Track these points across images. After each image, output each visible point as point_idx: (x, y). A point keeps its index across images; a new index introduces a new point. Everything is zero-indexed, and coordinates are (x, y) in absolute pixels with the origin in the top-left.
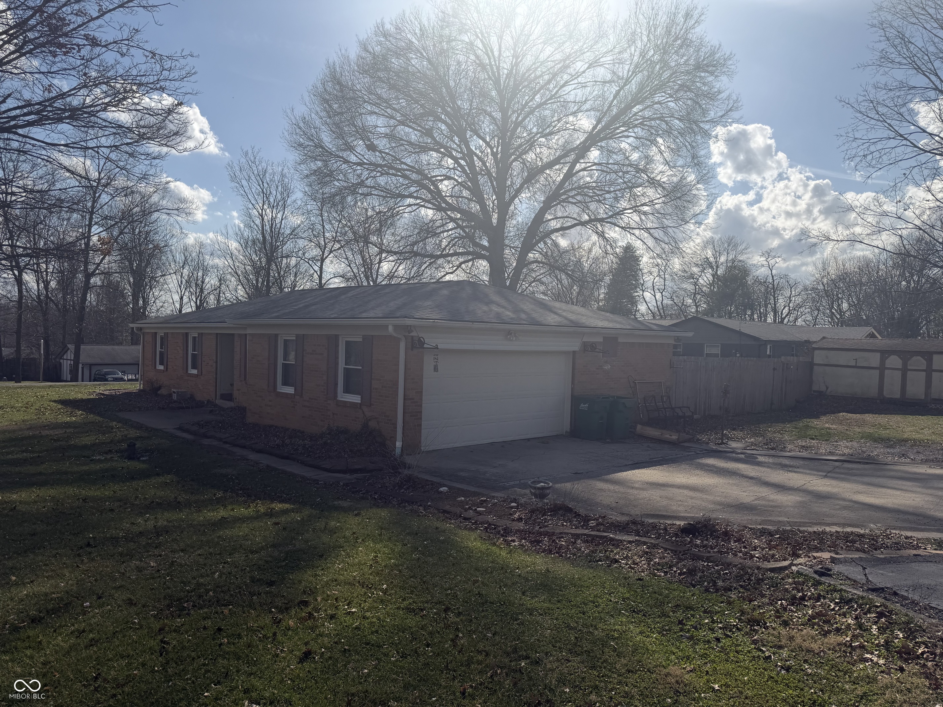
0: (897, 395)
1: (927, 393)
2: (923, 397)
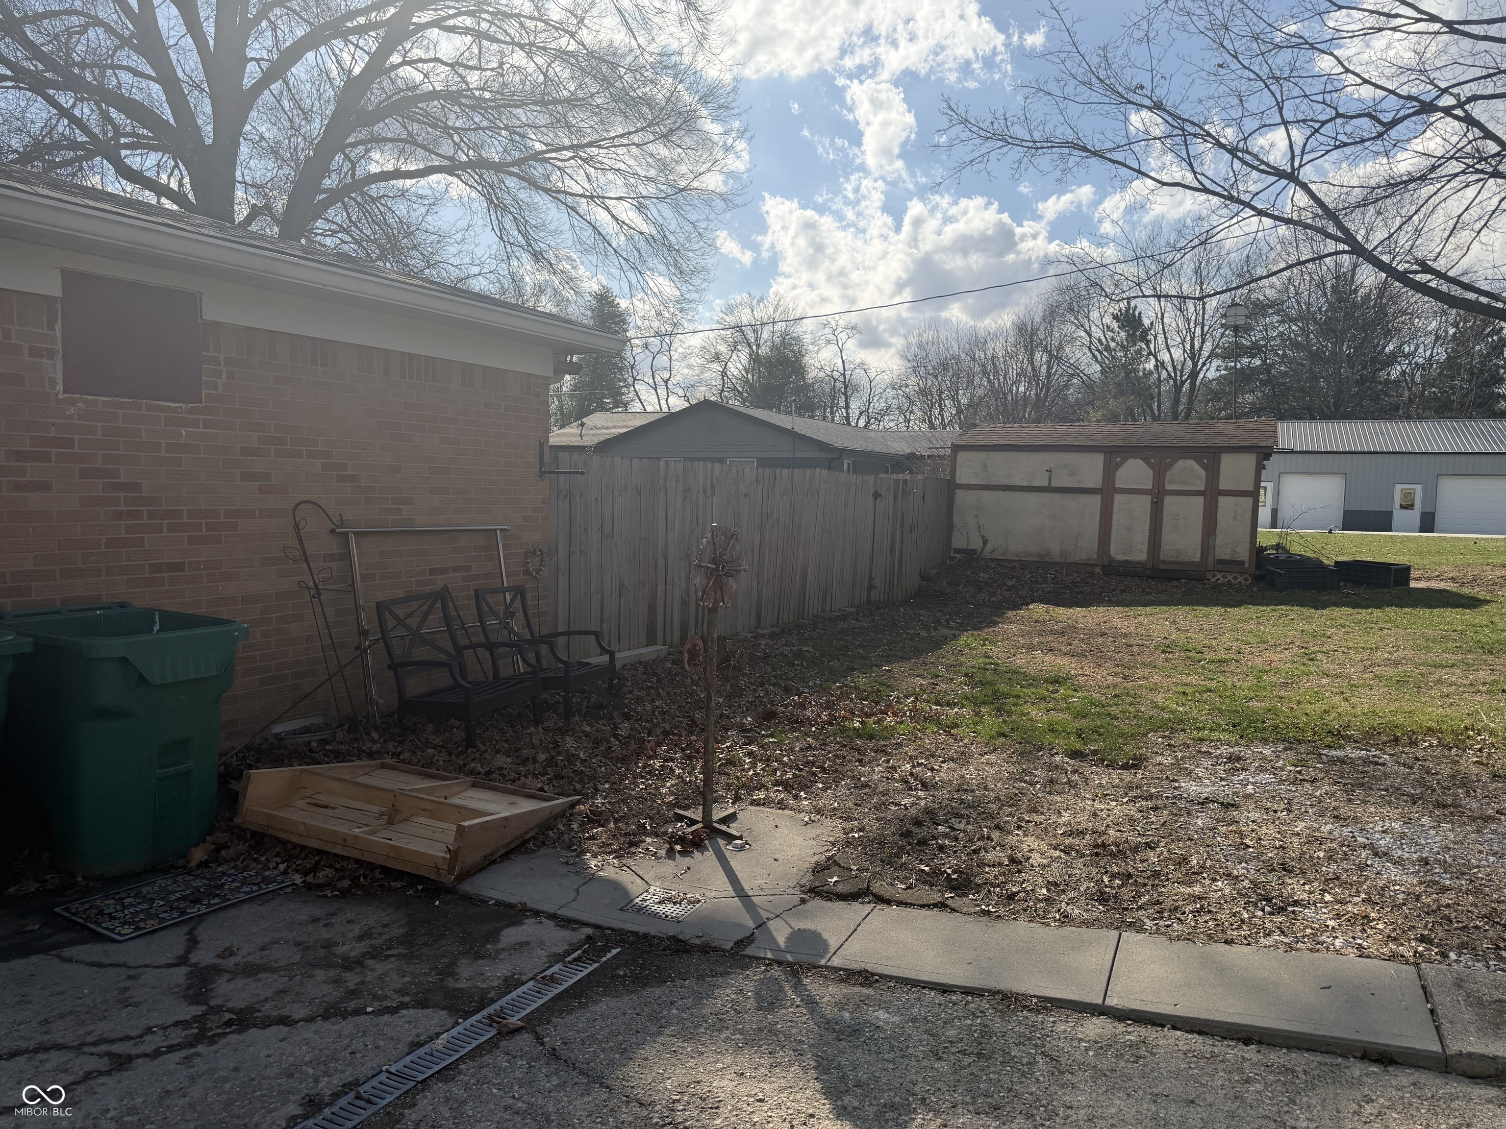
0: (1140, 554)
1: (1207, 546)
2: (1197, 557)
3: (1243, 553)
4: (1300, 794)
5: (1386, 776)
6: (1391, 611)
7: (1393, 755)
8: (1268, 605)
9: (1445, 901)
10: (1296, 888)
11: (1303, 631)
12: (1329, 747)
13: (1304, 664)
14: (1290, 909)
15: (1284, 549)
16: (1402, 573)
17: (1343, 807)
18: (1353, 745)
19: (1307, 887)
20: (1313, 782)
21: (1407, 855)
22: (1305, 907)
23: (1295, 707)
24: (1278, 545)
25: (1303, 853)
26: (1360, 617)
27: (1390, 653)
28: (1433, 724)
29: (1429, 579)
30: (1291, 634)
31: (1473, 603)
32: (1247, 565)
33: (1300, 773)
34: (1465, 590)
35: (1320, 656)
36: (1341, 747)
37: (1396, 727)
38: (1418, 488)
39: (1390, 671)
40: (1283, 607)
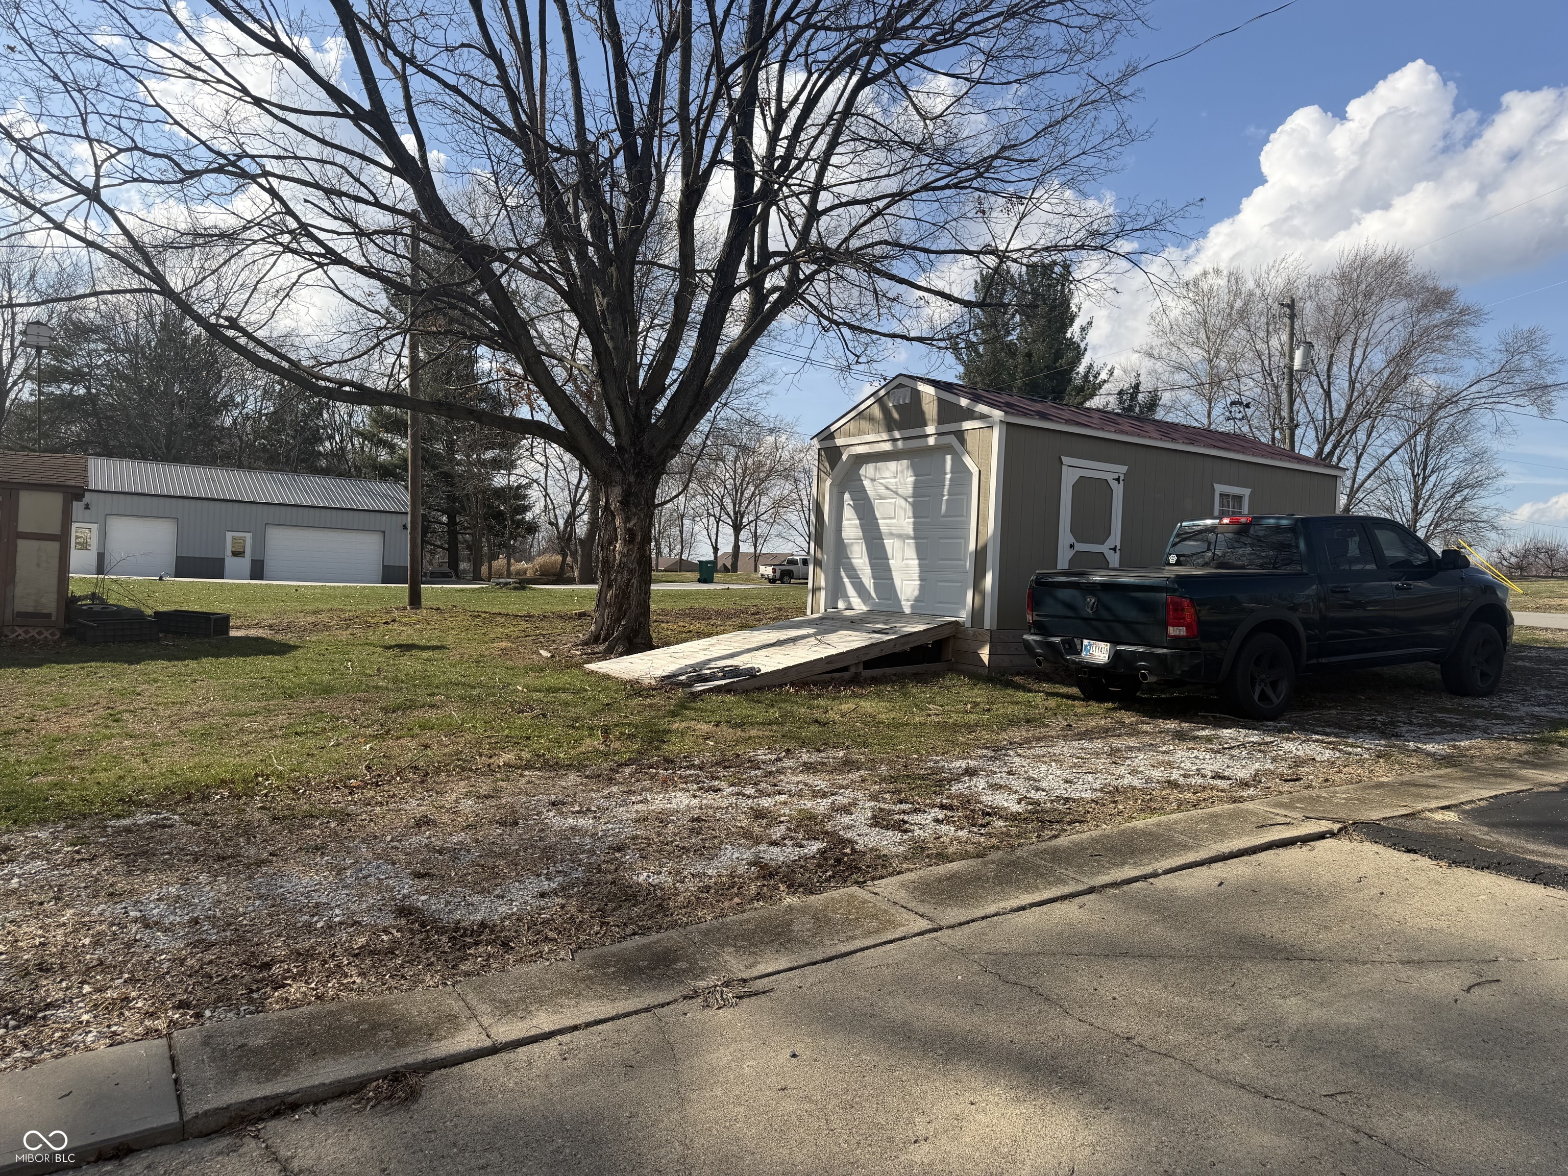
3: (50, 604)
4: (75, 877)
5: (172, 837)
6: (207, 662)
7: (183, 814)
8: (75, 662)
9: (209, 957)
10: (51, 988)
11: (111, 689)
12: (118, 817)
13: (107, 727)
14: (40, 1015)
15: (101, 599)
16: (221, 622)
17: (120, 882)
18: (144, 810)
19: (64, 984)
20: (91, 860)
21: (178, 919)
22: (59, 1007)
23: (88, 776)
24: (94, 594)
25: (67, 944)
26: (175, 670)
27: (200, 706)
28: (228, 776)
29: (248, 627)
30: (97, 693)
31: (282, 649)
32: (54, 618)
33: (78, 852)
34: (279, 637)
35: (126, 716)
36: (131, 814)
37: (191, 783)
38: (248, 536)
39: (197, 725)
40: (93, 664)
